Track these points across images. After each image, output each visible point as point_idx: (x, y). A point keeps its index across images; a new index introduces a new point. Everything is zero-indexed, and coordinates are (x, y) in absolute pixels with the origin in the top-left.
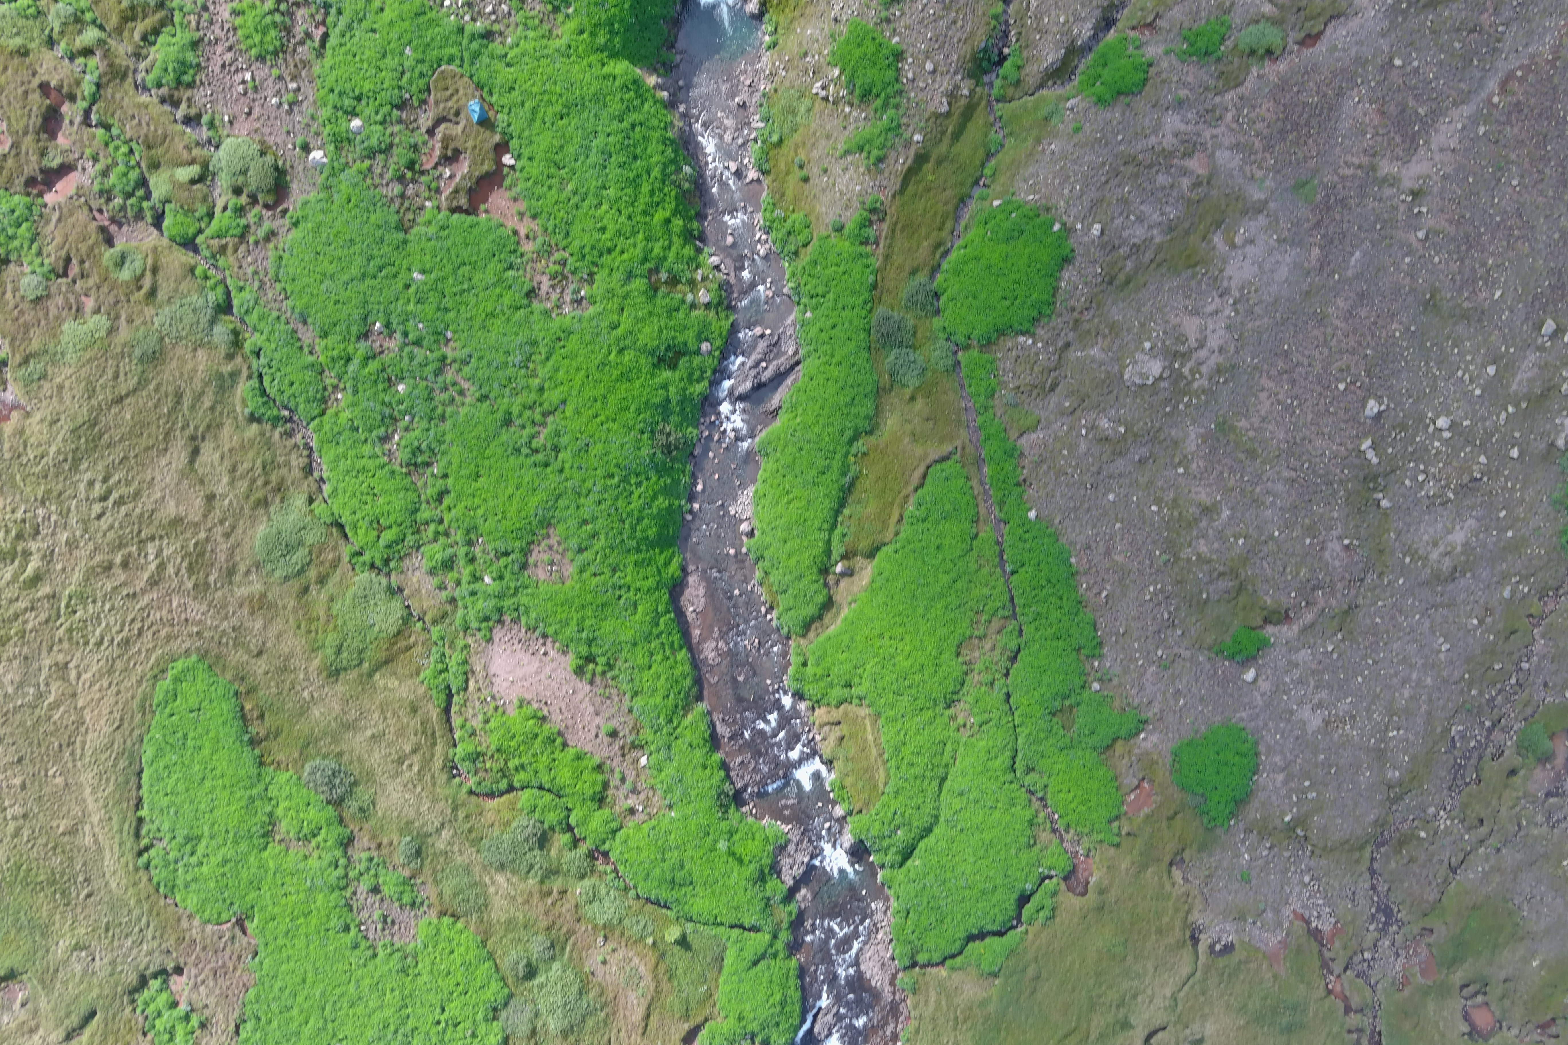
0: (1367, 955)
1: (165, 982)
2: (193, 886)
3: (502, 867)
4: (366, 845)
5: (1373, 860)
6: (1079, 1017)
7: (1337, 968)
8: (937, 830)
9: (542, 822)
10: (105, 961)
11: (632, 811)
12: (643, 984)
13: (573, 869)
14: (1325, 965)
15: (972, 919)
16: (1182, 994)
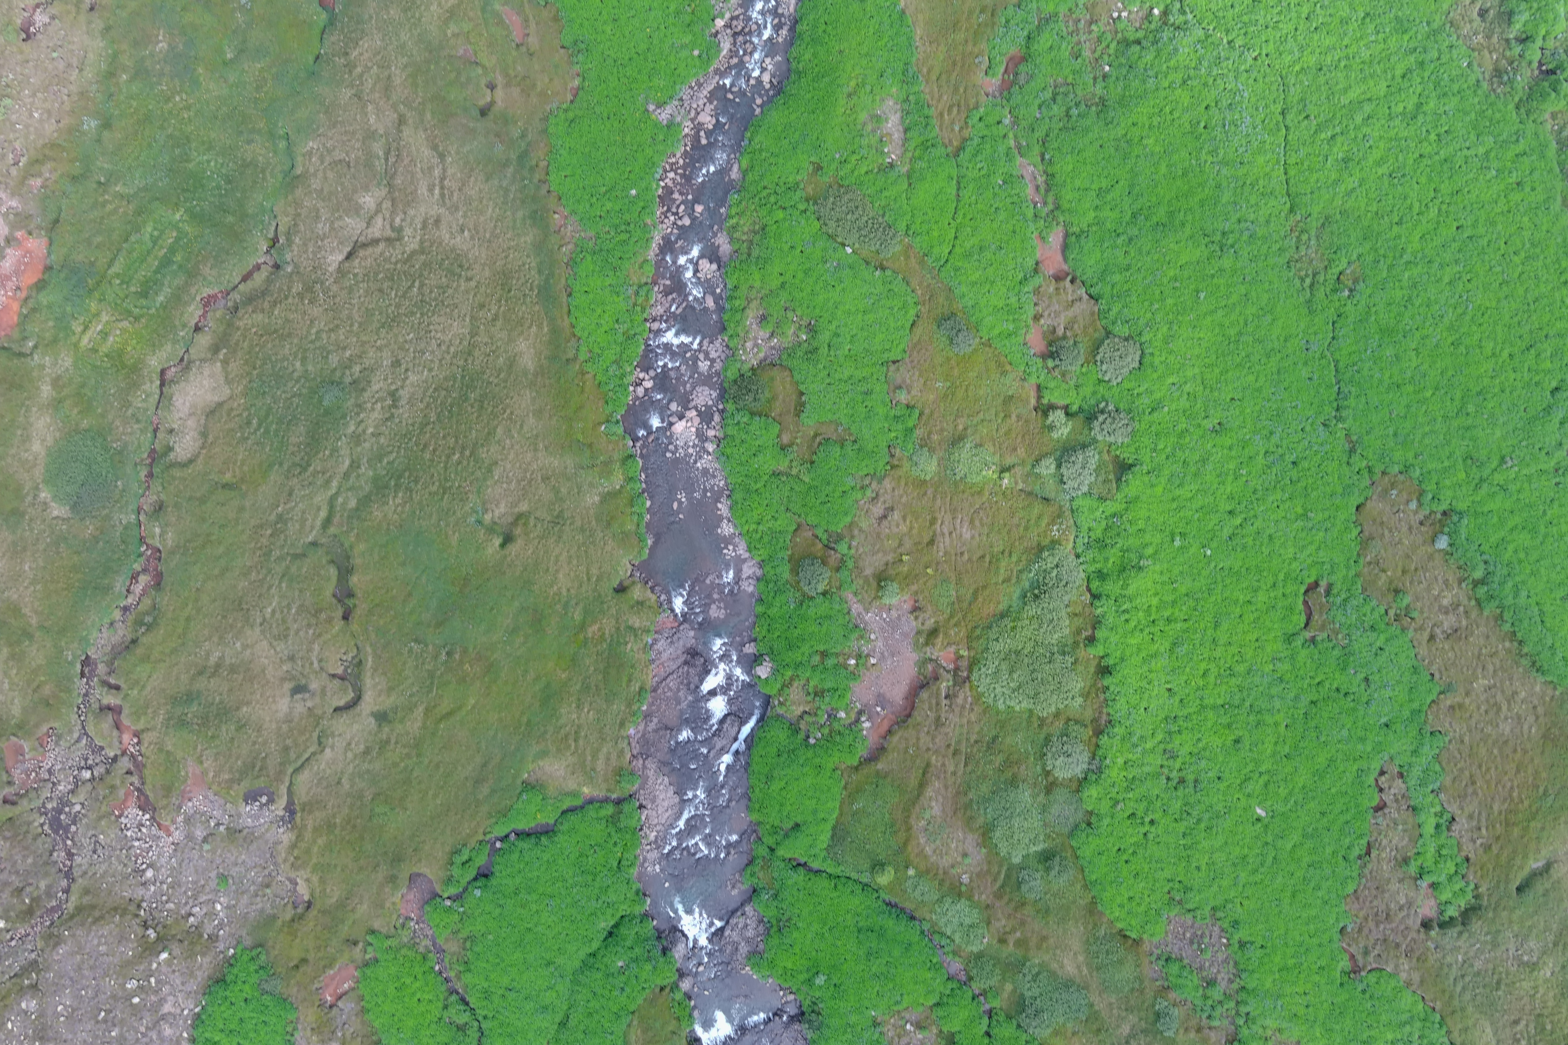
0: (87, 775)
1: (1442, 913)
2: (1404, 1017)
3: (1068, 984)
4: (1212, 1034)
5: (67, 891)
6: (433, 734)
7: (125, 763)
8: (577, 964)
9: (1019, 1026)
10: (1503, 948)
11: (919, 1026)
12: (923, 823)
13: (988, 968)
14: (139, 767)
15: (546, 857)
16: (311, 750)
